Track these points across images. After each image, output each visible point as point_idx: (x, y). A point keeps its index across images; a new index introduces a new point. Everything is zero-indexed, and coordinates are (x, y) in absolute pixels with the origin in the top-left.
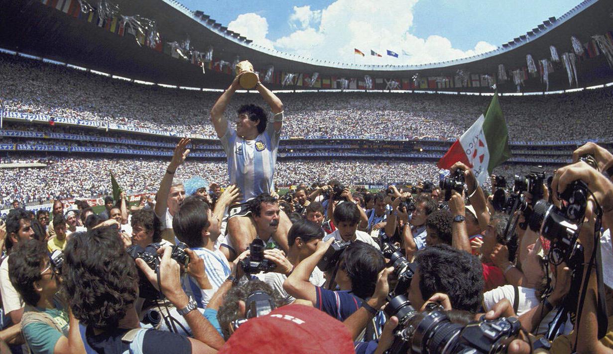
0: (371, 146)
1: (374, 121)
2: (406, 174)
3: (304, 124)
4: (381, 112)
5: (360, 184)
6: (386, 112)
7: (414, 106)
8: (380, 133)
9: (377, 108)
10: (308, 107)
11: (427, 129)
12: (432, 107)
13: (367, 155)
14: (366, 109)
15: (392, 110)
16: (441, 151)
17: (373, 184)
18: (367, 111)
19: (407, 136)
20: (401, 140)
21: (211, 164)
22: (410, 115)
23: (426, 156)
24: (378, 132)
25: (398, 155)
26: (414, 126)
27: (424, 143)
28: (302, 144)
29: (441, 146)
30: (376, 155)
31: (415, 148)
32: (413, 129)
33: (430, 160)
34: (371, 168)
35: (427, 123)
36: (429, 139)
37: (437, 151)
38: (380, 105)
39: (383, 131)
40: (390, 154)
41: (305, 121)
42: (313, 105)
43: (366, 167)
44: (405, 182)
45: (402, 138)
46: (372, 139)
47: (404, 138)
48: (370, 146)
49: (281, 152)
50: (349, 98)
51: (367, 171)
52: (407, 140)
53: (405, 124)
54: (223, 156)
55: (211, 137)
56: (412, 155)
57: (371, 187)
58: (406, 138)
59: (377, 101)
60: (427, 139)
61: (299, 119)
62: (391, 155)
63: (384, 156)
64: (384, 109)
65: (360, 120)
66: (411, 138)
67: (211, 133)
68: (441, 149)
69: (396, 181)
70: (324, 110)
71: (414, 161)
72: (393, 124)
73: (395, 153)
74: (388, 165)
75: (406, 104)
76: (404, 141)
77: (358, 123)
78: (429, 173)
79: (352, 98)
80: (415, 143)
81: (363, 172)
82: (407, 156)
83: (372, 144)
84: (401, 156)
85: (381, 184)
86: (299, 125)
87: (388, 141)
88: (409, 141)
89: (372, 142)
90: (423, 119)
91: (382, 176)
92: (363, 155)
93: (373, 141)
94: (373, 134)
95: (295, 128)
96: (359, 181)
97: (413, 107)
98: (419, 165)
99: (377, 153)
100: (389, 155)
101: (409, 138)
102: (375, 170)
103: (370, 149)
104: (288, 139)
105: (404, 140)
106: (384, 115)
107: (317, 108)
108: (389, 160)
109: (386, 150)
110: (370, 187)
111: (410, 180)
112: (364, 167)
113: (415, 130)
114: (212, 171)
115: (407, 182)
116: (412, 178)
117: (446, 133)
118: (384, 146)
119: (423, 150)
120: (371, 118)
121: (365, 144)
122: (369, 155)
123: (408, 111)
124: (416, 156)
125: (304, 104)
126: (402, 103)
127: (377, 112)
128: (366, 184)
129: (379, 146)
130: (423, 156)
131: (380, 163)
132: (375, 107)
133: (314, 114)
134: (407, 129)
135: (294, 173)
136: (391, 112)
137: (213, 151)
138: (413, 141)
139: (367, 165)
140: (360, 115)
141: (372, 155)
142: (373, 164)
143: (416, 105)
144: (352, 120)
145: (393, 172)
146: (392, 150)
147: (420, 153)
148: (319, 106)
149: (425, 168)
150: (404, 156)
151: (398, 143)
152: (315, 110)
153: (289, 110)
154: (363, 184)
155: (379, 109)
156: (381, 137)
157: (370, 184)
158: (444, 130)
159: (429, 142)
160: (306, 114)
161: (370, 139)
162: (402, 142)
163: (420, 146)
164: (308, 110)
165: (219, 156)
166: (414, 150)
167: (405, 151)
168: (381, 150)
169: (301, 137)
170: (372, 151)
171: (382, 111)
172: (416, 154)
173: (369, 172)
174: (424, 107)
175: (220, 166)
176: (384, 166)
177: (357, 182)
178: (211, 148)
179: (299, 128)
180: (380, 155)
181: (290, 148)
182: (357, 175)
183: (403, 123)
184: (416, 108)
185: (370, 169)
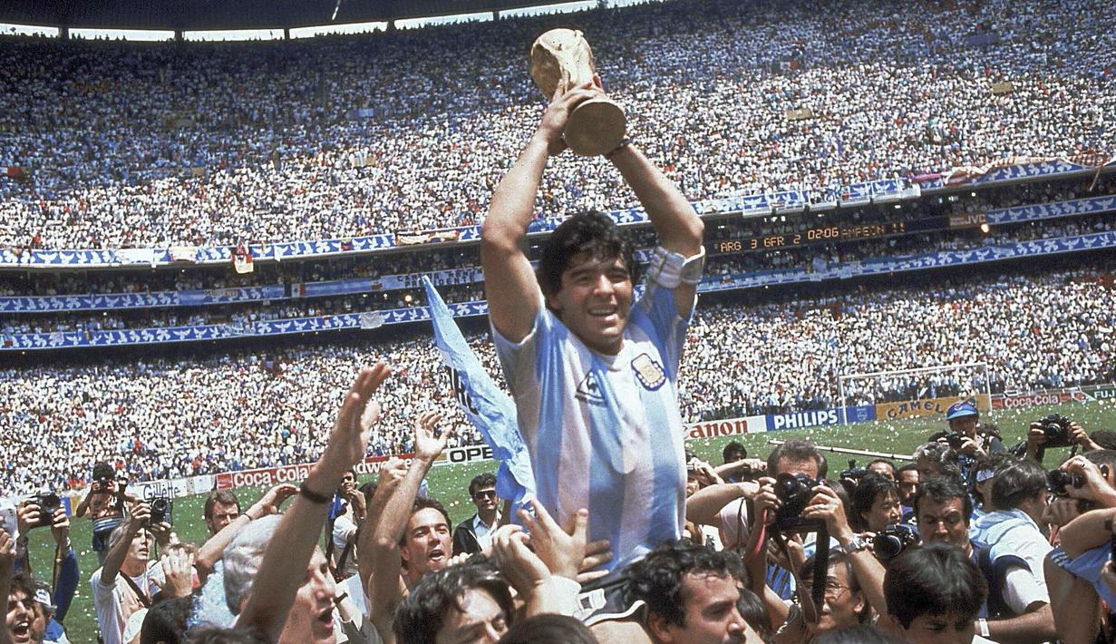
0: (755, 244)
1: (757, 127)
2: (927, 347)
3: (452, 173)
4: (781, 83)
5: (720, 414)
6: (808, 79)
7: (935, 31)
8: (791, 180)
9: (764, 66)
10: (459, 94)
11: (1003, 126)
12: (1023, 19)
13: (737, 284)
14: (719, 75)
15: (833, 67)
16: (1085, 217)
17: (783, 410)
18: (721, 88)
19: (910, 176)
20: (888, 197)
21: (41, 384)
22: (921, 78)
23: (1011, 254)
24: (778, 176)
25: (877, 268)
26: (939, 124)
27: (996, 194)
28: (452, 266)
29: (1078, 196)
30: (780, 278)
31: (955, 222)
32: (938, 138)
33: (1037, 269)
34: (764, 339)
35: (1003, 100)
36: (1022, 174)
37: (1059, 223)
38: (777, 50)
39: (799, 168)
40: (840, 266)
41: (454, 159)
42: (480, 85)
43: (737, 339)
44: (927, 383)
45: (892, 189)
46: (753, 211)
47: (900, 185)
48: (746, 244)
49: (362, 309)
50: (636, 36)
51: (745, 353)
52: (916, 191)
53: (899, 123)
54: (93, 343)
55: (26, 254)
56: (945, 259)
57: (779, 420)
58: (907, 185)
59: (761, 34)
60: (1010, 172)
61: (427, 153)
62: (844, 273)
63: (815, 277)
64: (799, 64)
65: (695, 129)
66: (932, 181)
67: (24, 240)
68: (1085, 206)
69: (886, 386)
70: (530, 102)
71: (956, 285)
72: (843, 128)
73: (862, 257)
74: (836, 314)
75: (894, 25)
76: (901, 202)
77: (684, 147)
78: (1034, 329)
79: (650, 35)
80: (952, 199)
81: (730, 361)
82: (919, 264)
83: (757, 234)
84: (892, 267)
85: (820, 406)
86: (430, 180)
87: (825, 211)
88: (926, 197)
89: (756, 224)
90: (982, 82)
91: (818, 370)
92: (724, 287)
93: (759, 219)
94: (756, 186)
95: (413, 195)
96: (717, 400)
97: (930, 37)
98: (980, 297)
99: (784, 268)
100: (835, 271)
101: (919, 182)
102: (781, 345)
103: (752, 255)
104: (386, 245)
105: (901, 193)
106: (798, 93)
107: (499, 96)
108: (838, 295)
109: (819, 248)
110: (770, 425)
111: (950, 373)
112: (729, 341)
113: (948, 140)
114: (49, 412)
115: (938, 380)
116: (958, 359)
117: (1102, 129)
118: (813, 235)
119: (991, 227)
120: (741, 115)
121: (726, 236)
122: (749, 282)
123: (909, 60)
124: (964, 258)
125: (437, 81)
126: (876, 25)
127: (767, 85)
128: (751, 412)
129: (789, 239)
130: (998, 255)
131: (799, 312)
132: (753, 62)
133: (491, 127)
134: (909, 140)
135: (427, 394)
136: (829, 75)
137: (46, 321)
138: (945, 194)
139: (740, 326)
140: (692, 107)
141: (762, 280)
142: (767, 318)
143: (943, 21)
144: (659, 135)
145: (866, 344)
146: (845, 249)
147: (980, 245)
148: (506, 87)
149: (1013, 307)
150: (905, 267)
151: (874, 212)
152: (488, 105)
153: (378, 116)
154: (738, 414)
155: (776, 70)
156: (794, 196)
157: (770, 411)
158: (1091, 115)
159: (1019, 186)
160: (455, 126)
161: (746, 213)
162: (889, 205)
163: (975, 213)
164: (458, 109)
165: (76, 342)
166: (950, 235)
167: (909, 243)
168: (802, 255)
169: (442, 236)
170: (758, 262)
171: (790, 75)
172: (960, 248)
173: (756, 357)
174: (985, 27)
175: (87, 388)
176: (818, 321)
177: (710, 407)
178: (32, 308)
179: (433, 194)
180: (797, 277)
181: (402, 286)
182: (704, 377)
183: (886, 119)
184: (944, 37)
185: (757, 343)
